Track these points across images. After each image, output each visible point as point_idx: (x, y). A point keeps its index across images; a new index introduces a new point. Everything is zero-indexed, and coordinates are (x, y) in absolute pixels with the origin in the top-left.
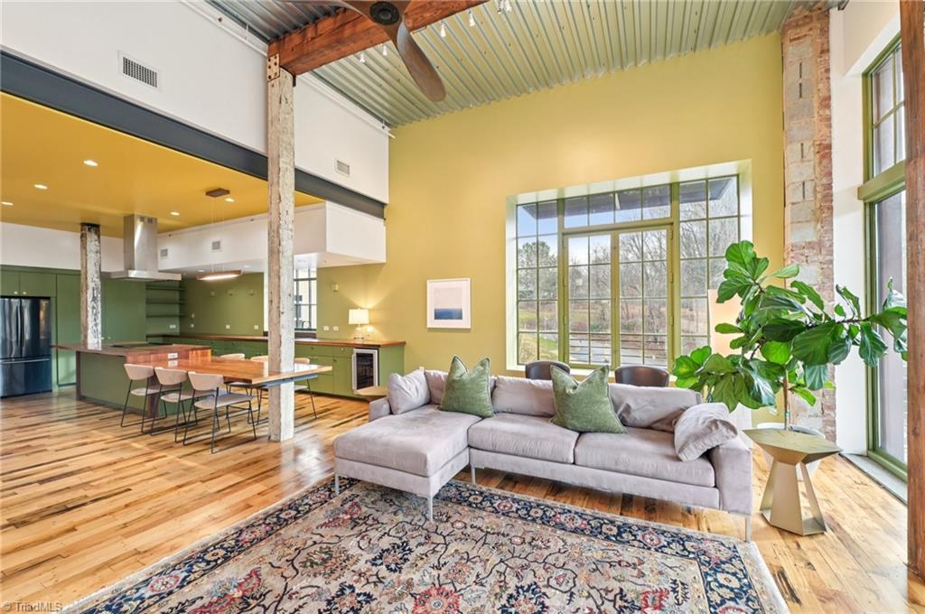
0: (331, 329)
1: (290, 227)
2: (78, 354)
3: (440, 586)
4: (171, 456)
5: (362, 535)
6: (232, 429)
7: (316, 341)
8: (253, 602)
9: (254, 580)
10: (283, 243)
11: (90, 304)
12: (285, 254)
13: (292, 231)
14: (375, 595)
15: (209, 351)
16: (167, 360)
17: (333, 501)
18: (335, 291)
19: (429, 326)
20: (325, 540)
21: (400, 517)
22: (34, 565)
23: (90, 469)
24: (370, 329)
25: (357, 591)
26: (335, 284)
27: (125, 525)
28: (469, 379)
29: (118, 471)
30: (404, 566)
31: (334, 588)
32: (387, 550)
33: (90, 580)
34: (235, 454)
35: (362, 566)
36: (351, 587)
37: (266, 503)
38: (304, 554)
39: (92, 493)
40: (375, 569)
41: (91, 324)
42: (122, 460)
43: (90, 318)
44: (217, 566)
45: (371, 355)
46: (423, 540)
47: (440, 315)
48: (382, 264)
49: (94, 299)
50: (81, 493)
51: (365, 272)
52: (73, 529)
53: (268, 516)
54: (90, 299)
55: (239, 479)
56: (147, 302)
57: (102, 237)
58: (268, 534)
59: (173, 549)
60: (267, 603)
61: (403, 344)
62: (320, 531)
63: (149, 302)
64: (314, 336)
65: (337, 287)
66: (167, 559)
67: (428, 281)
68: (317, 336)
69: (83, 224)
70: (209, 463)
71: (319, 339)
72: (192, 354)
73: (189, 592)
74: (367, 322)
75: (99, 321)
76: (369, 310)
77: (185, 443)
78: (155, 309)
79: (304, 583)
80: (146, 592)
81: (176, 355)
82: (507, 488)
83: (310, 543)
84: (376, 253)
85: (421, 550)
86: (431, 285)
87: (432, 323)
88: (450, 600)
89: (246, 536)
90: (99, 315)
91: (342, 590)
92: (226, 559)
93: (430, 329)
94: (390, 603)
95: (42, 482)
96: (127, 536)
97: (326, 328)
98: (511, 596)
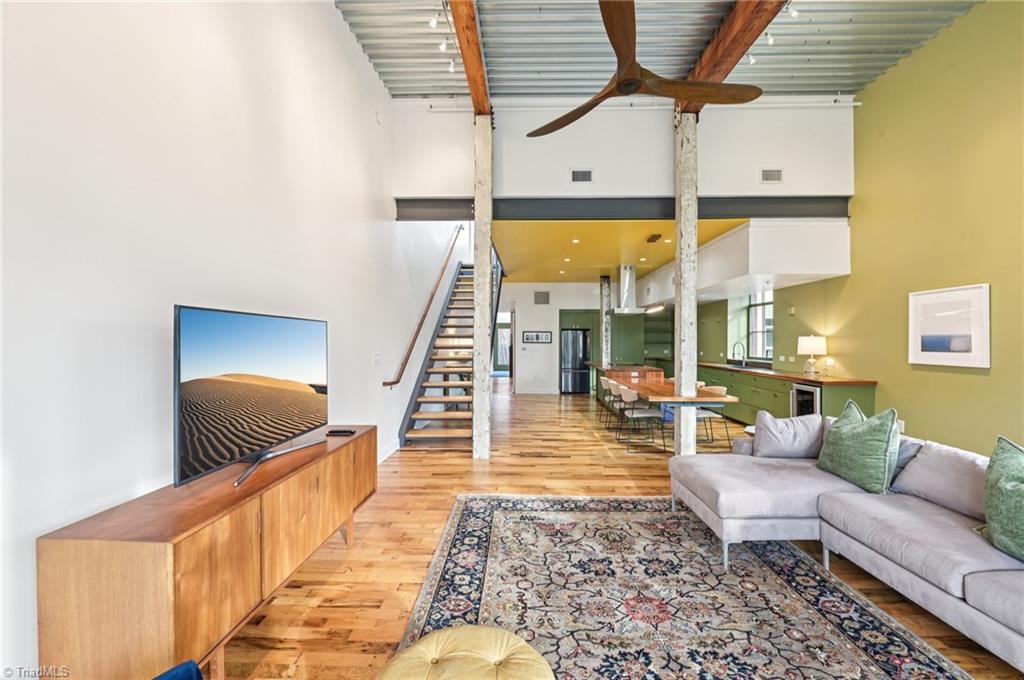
0: (787, 359)
1: (692, 258)
2: (597, 370)
3: (667, 603)
4: (607, 446)
5: (655, 543)
6: (656, 441)
7: (771, 373)
8: (559, 535)
9: (571, 527)
10: (685, 276)
11: (604, 333)
12: (687, 285)
13: (694, 262)
14: (618, 575)
15: (662, 373)
16: (631, 377)
17: (665, 513)
18: (792, 315)
19: (911, 360)
20: (629, 531)
21: (701, 550)
22: (511, 474)
23: (566, 440)
24: (830, 361)
25: (611, 567)
26: (791, 306)
27: (551, 473)
28: (850, 434)
29: (575, 446)
30: (658, 576)
31: (601, 556)
32: (660, 561)
33: (520, 489)
34: (641, 458)
35: (632, 558)
36: (611, 563)
37: (624, 494)
38: (609, 530)
39: (555, 452)
40: (637, 564)
41: (604, 348)
42: (582, 441)
43: (604, 344)
44: (565, 511)
45: (812, 394)
46: (698, 573)
47: (930, 345)
48: (848, 276)
49: (606, 329)
50: (552, 451)
51: (825, 289)
52: (533, 466)
53: (616, 501)
54: (604, 329)
55: (625, 473)
56: (646, 332)
57: (612, 284)
58: (604, 510)
59: (558, 494)
60: (563, 540)
61: (874, 384)
62: (634, 526)
63: (646, 331)
64: (769, 367)
65: (793, 310)
66: (550, 496)
67: (910, 294)
68: (774, 367)
69: (602, 277)
70: (622, 457)
71: (776, 370)
72: (649, 375)
73: (543, 515)
74: (825, 353)
75: (609, 346)
76: (827, 338)
77: (619, 441)
78: (653, 337)
79: (590, 544)
80: (530, 505)
81: (636, 374)
82: (876, 599)
83: (619, 527)
84: (839, 264)
85: (687, 578)
86: (915, 300)
87: (916, 356)
88: (661, 615)
89: (592, 505)
90: (609, 342)
91: (604, 560)
92: (572, 510)
93: (916, 366)
94: (620, 585)
95: (544, 440)
96: (548, 478)
97: (782, 358)
98: (715, 654)
